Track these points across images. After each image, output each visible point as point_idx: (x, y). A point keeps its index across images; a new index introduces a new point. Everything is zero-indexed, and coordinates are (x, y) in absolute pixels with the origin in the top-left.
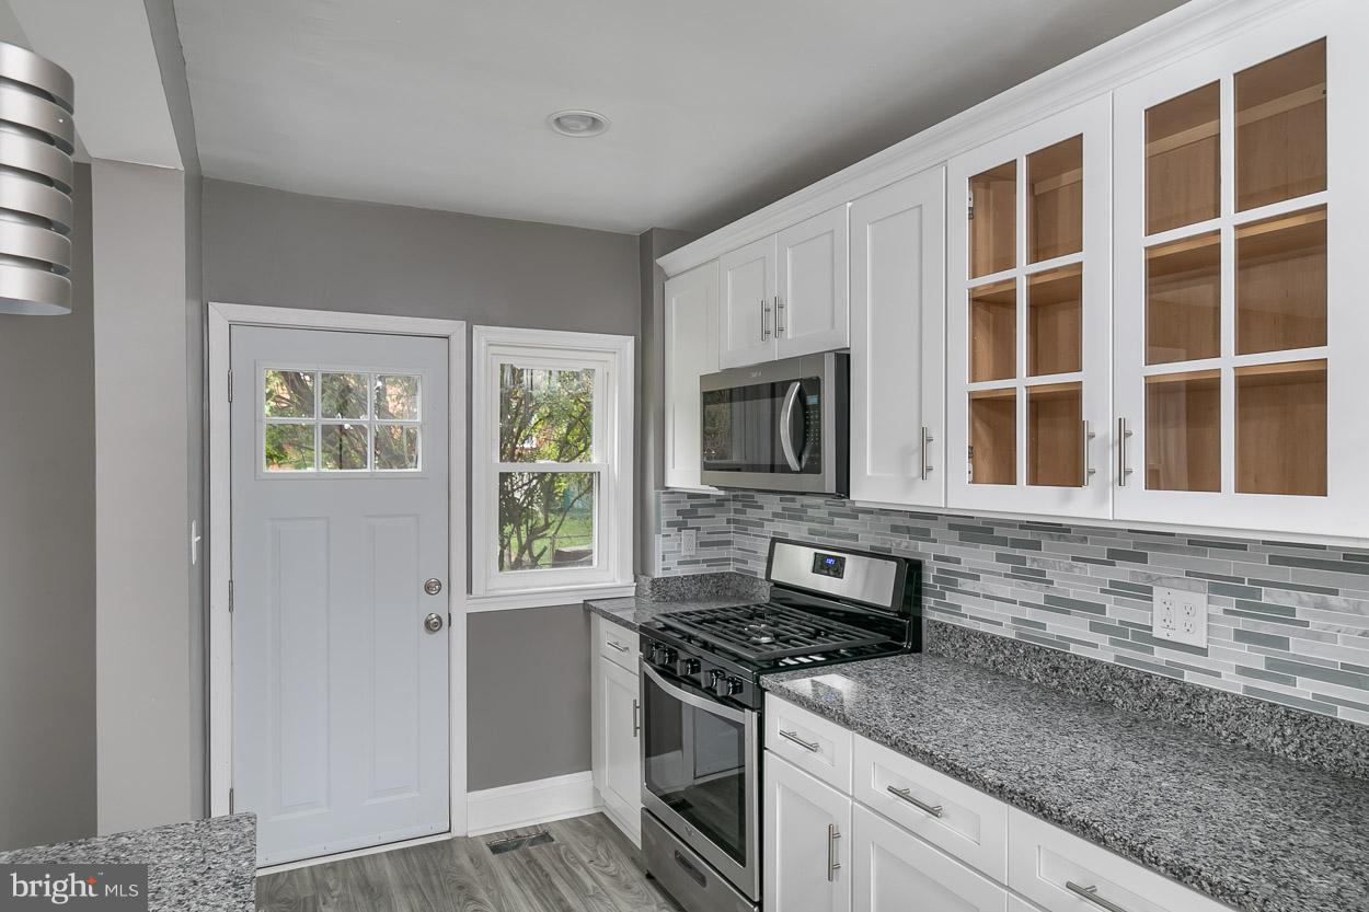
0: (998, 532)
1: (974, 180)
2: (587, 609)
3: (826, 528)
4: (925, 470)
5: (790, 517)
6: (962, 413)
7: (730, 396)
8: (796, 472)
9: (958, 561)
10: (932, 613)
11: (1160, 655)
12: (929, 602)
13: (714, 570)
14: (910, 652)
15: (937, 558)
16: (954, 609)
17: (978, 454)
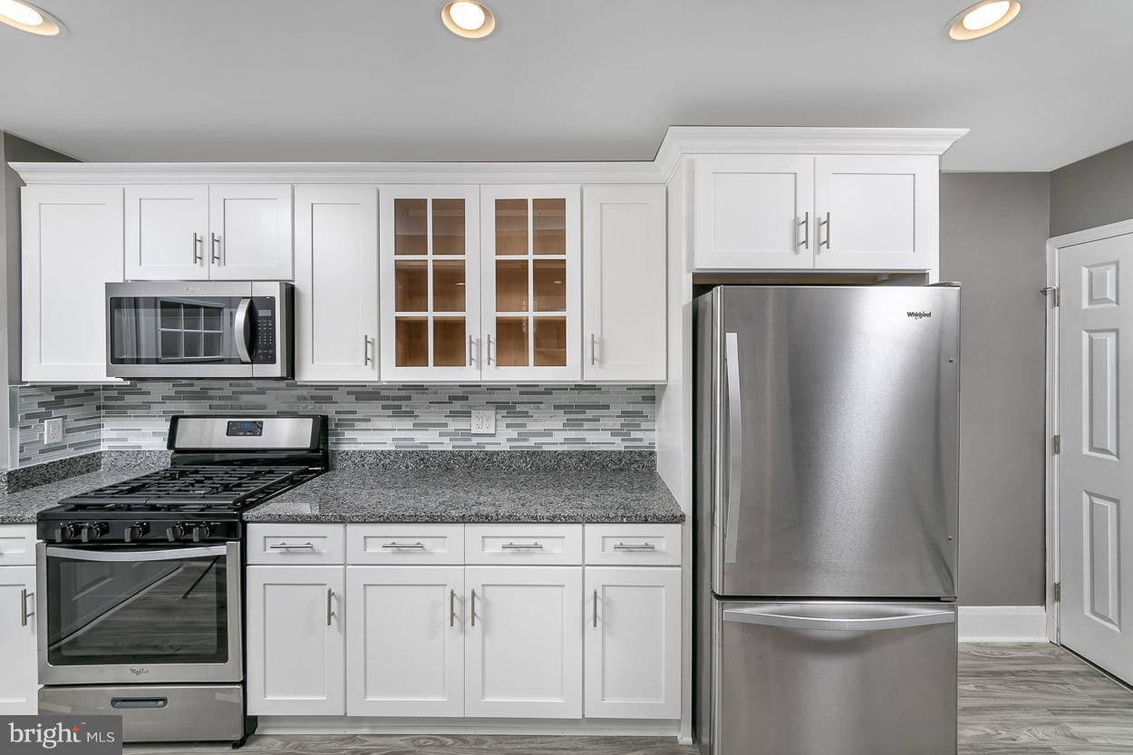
4: (365, 360)
5: (188, 398)
8: (247, 363)
9: (355, 413)
10: (334, 445)
11: (476, 441)
12: (332, 440)
13: (83, 452)
14: (325, 472)
15: (337, 413)
16: (353, 441)
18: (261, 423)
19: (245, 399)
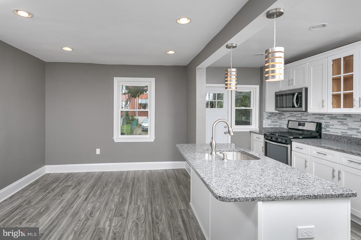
0: (338, 117)
1: (333, 61)
2: (251, 132)
4: (323, 106)
5: (292, 117)
6: (331, 97)
8: (297, 107)
9: (329, 123)
10: (323, 132)
12: (323, 130)
13: (274, 127)
14: (319, 138)
15: (325, 122)
16: (329, 131)
17: (334, 103)
18: (305, 123)
19: (303, 117)
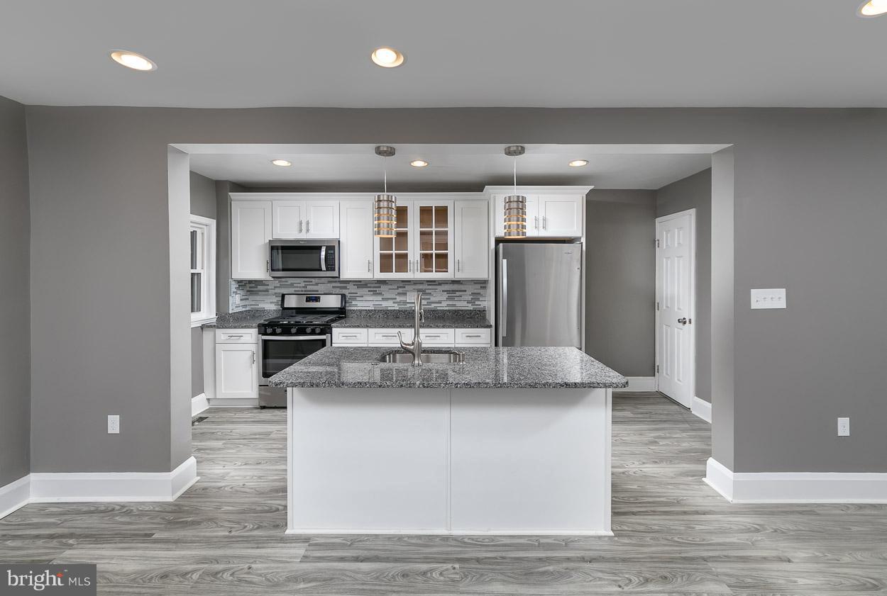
0: (369, 285)
3: (303, 289)
4: (368, 270)
6: (377, 258)
7: (277, 248)
8: (325, 271)
10: (350, 308)
11: (408, 305)
13: (244, 309)
15: (351, 293)
16: (356, 305)
18: (319, 297)
19: (309, 288)
